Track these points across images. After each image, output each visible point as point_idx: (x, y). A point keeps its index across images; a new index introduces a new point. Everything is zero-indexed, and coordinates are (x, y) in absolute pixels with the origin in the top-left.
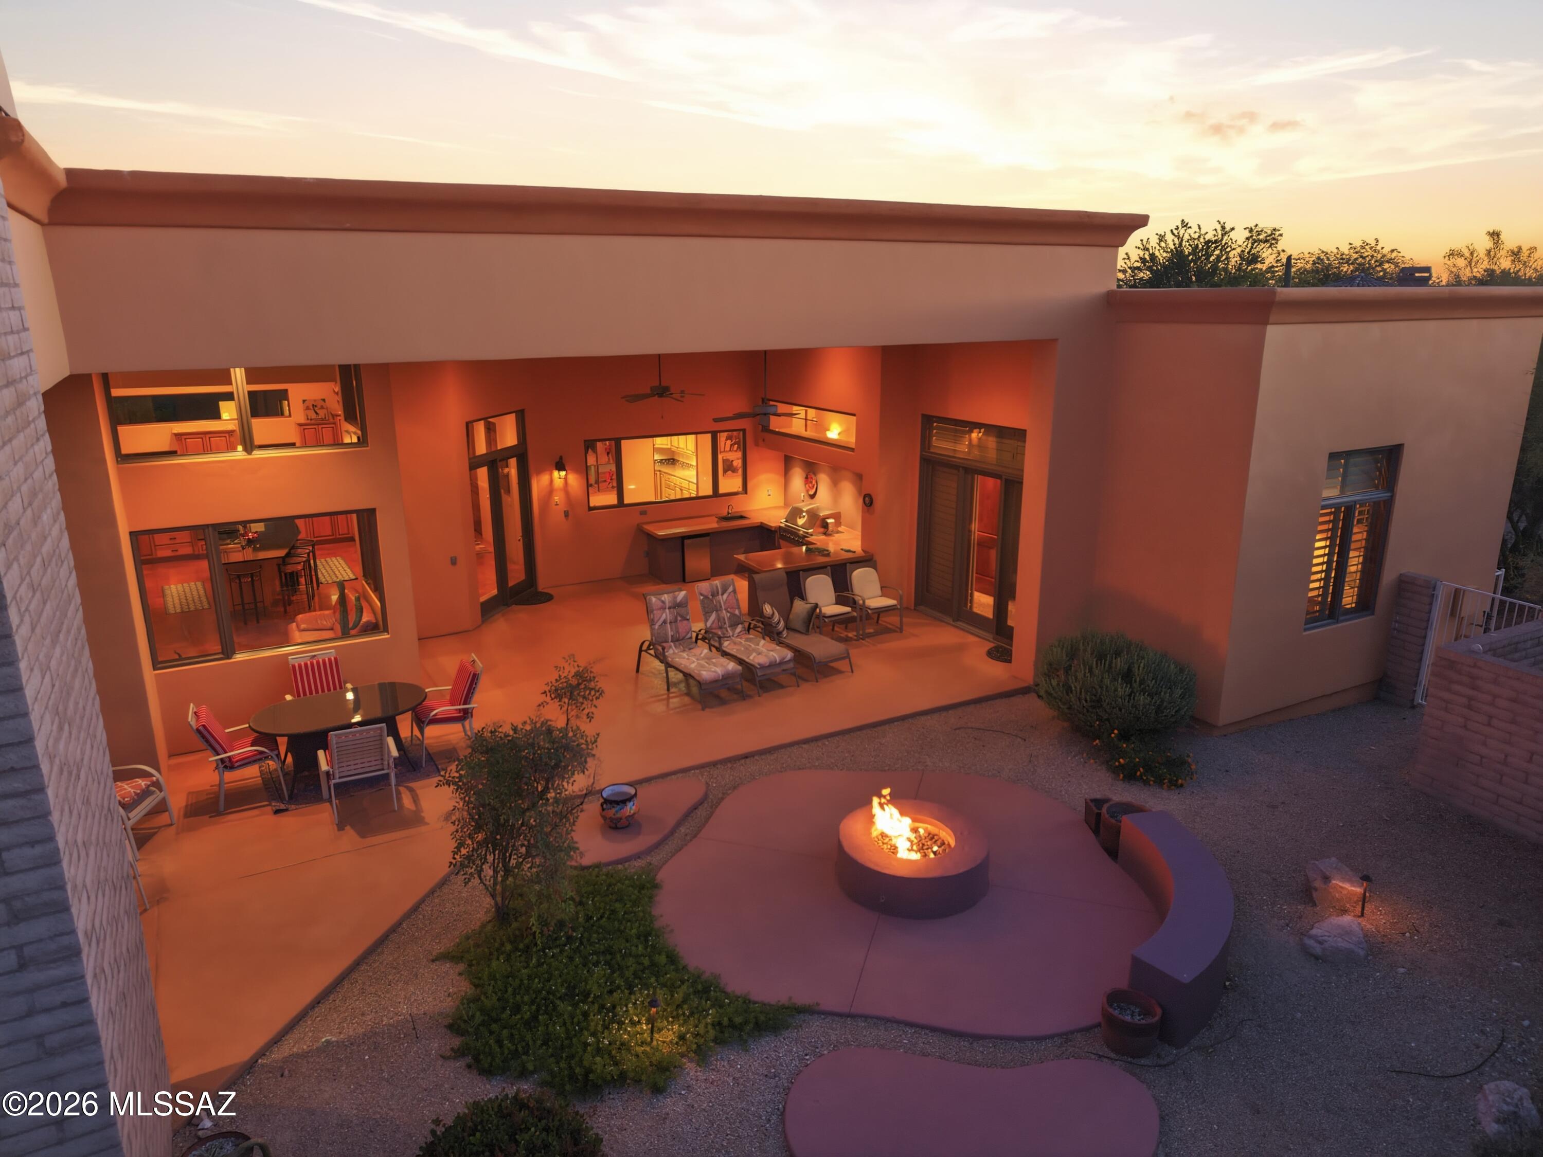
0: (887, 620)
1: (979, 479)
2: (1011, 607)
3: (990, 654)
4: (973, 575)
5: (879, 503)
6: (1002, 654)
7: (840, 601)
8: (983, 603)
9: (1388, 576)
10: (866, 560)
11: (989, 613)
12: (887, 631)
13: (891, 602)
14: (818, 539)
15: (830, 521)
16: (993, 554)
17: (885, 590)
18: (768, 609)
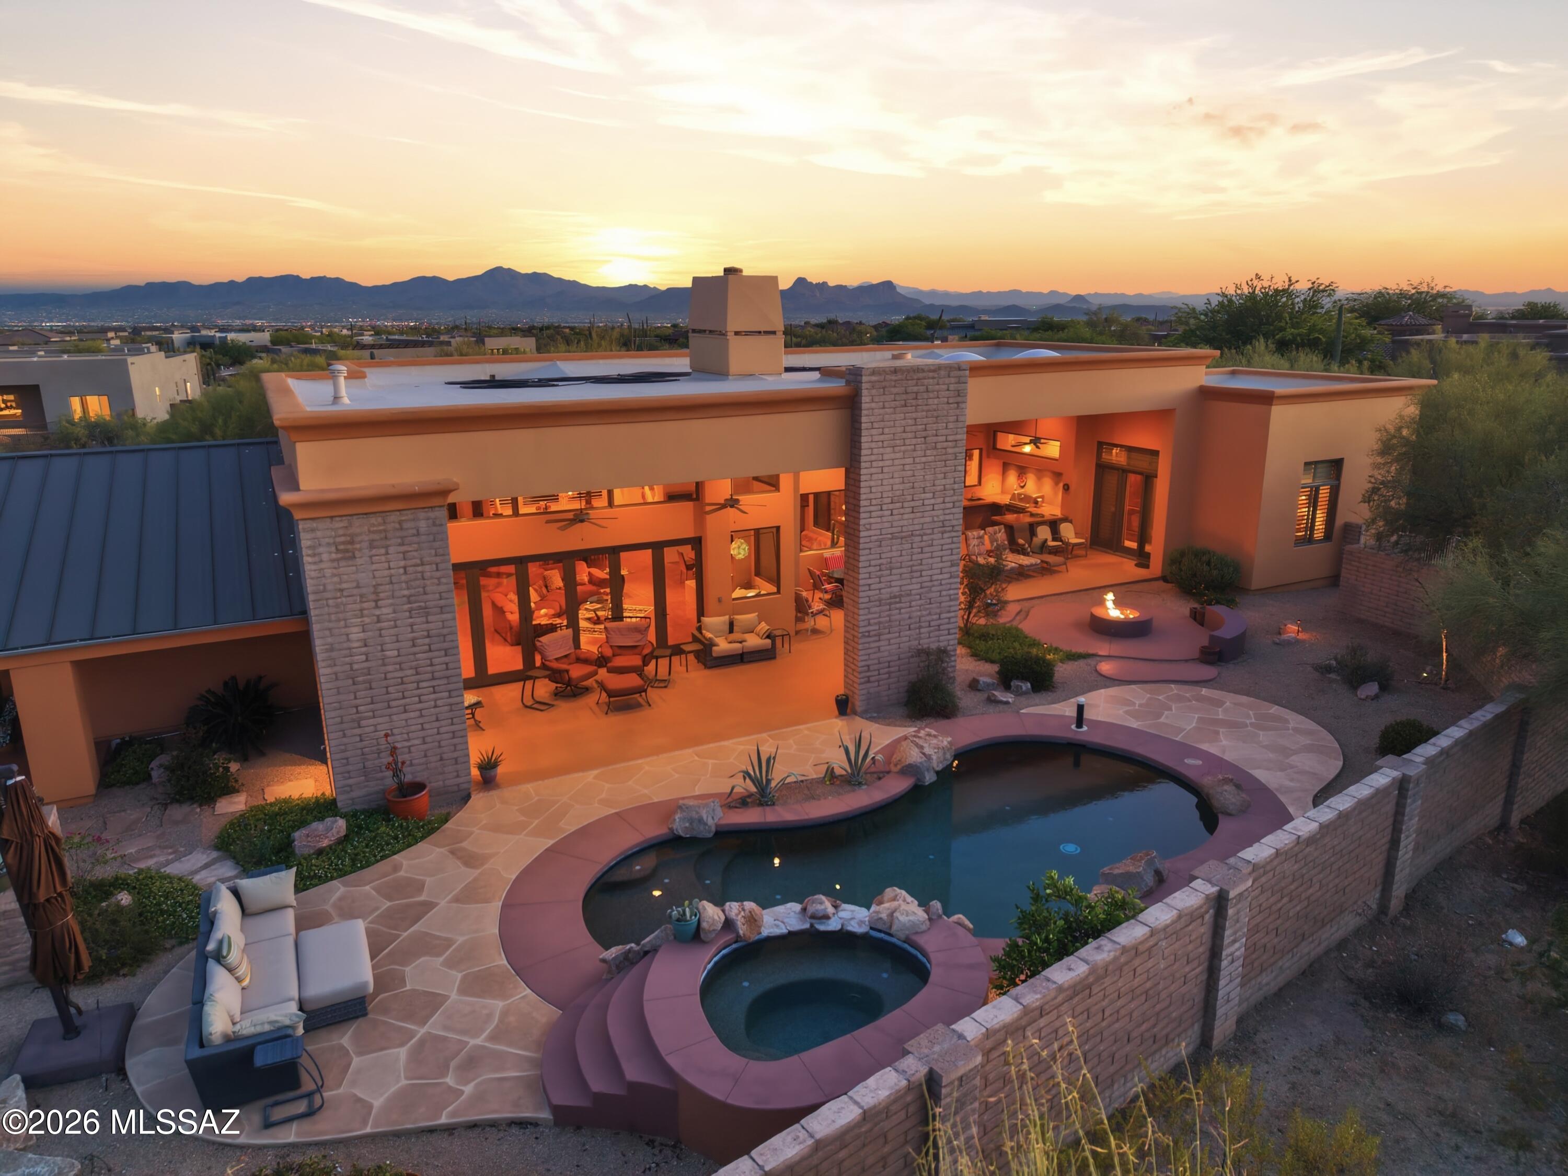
0: (1077, 551)
1: (1130, 475)
2: (1148, 544)
3: (1136, 565)
4: (1125, 531)
5: (1072, 488)
6: (1144, 564)
7: (1055, 539)
8: (1131, 543)
9: (1339, 522)
10: (1065, 520)
11: (1136, 548)
12: (1077, 556)
13: (1082, 541)
14: (1033, 509)
15: (1039, 500)
16: (1138, 519)
17: (1077, 535)
18: (1021, 541)
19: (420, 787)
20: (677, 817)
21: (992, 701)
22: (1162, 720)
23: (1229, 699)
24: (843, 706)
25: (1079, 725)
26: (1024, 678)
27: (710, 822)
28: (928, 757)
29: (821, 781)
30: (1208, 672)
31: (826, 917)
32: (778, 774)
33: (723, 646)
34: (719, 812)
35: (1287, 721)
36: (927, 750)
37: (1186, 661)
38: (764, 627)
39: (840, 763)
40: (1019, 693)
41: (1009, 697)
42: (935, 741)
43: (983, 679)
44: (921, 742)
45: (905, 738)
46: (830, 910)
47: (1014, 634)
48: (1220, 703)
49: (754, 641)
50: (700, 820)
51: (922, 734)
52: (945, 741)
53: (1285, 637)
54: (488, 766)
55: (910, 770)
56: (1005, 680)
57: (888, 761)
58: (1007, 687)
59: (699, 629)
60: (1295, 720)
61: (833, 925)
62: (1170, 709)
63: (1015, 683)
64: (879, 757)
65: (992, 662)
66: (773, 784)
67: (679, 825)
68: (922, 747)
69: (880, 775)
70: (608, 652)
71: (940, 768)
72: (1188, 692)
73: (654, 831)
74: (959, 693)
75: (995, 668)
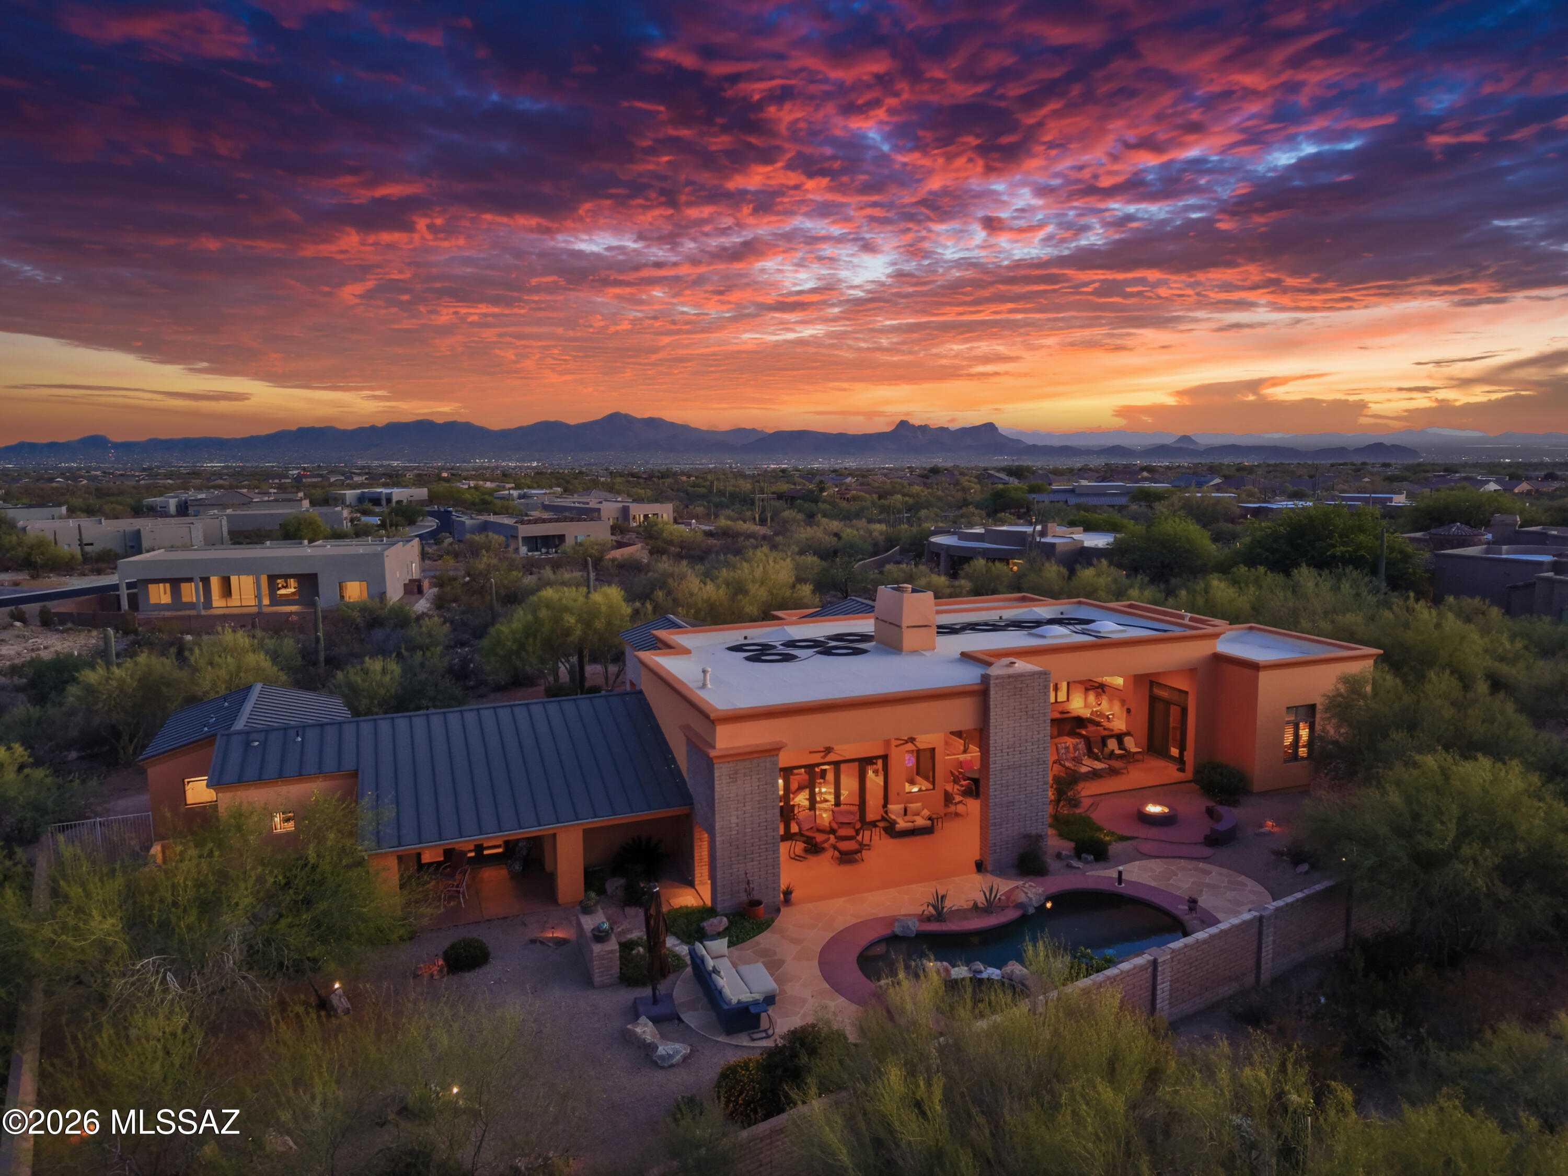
0: (1137, 757)
1: (1172, 706)
2: (1185, 753)
3: (1178, 770)
4: (1171, 741)
5: (1133, 711)
6: (1182, 770)
7: (1120, 749)
8: (1175, 752)
10: (1128, 734)
11: (1177, 756)
12: (1138, 761)
13: (1140, 750)
14: (1105, 724)
15: (1110, 717)
16: (1178, 733)
17: (1137, 746)
18: (1096, 751)
19: (759, 903)
20: (896, 924)
21: (1069, 866)
22: (1171, 882)
23: (1215, 869)
24: (980, 867)
25: (1120, 883)
26: (1089, 853)
27: (913, 929)
28: (1030, 899)
29: (970, 910)
30: (1207, 851)
31: (981, 972)
32: (948, 904)
33: (902, 824)
34: (917, 924)
35: (1246, 885)
36: (1029, 895)
37: (1196, 844)
38: (926, 812)
39: (980, 899)
40: (1087, 862)
41: (1080, 865)
42: (1034, 890)
43: (1064, 853)
44: (1025, 890)
45: (1017, 887)
46: (983, 969)
47: (1086, 822)
48: (1208, 873)
49: (920, 822)
50: (908, 927)
51: (1027, 885)
52: (1040, 890)
53: (1263, 830)
54: (788, 893)
55: (1019, 906)
56: (1079, 853)
57: (1008, 898)
58: (1079, 858)
59: (886, 812)
60: (1251, 884)
61: (984, 976)
62: (1177, 875)
63: (1084, 856)
64: (1003, 898)
65: (1071, 840)
66: (945, 910)
67: (897, 930)
68: (1026, 893)
69: (1003, 909)
70: (835, 826)
71: (1036, 905)
72: (1190, 865)
73: (885, 932)
74: (1049, 861)
75: (1071, 845)
